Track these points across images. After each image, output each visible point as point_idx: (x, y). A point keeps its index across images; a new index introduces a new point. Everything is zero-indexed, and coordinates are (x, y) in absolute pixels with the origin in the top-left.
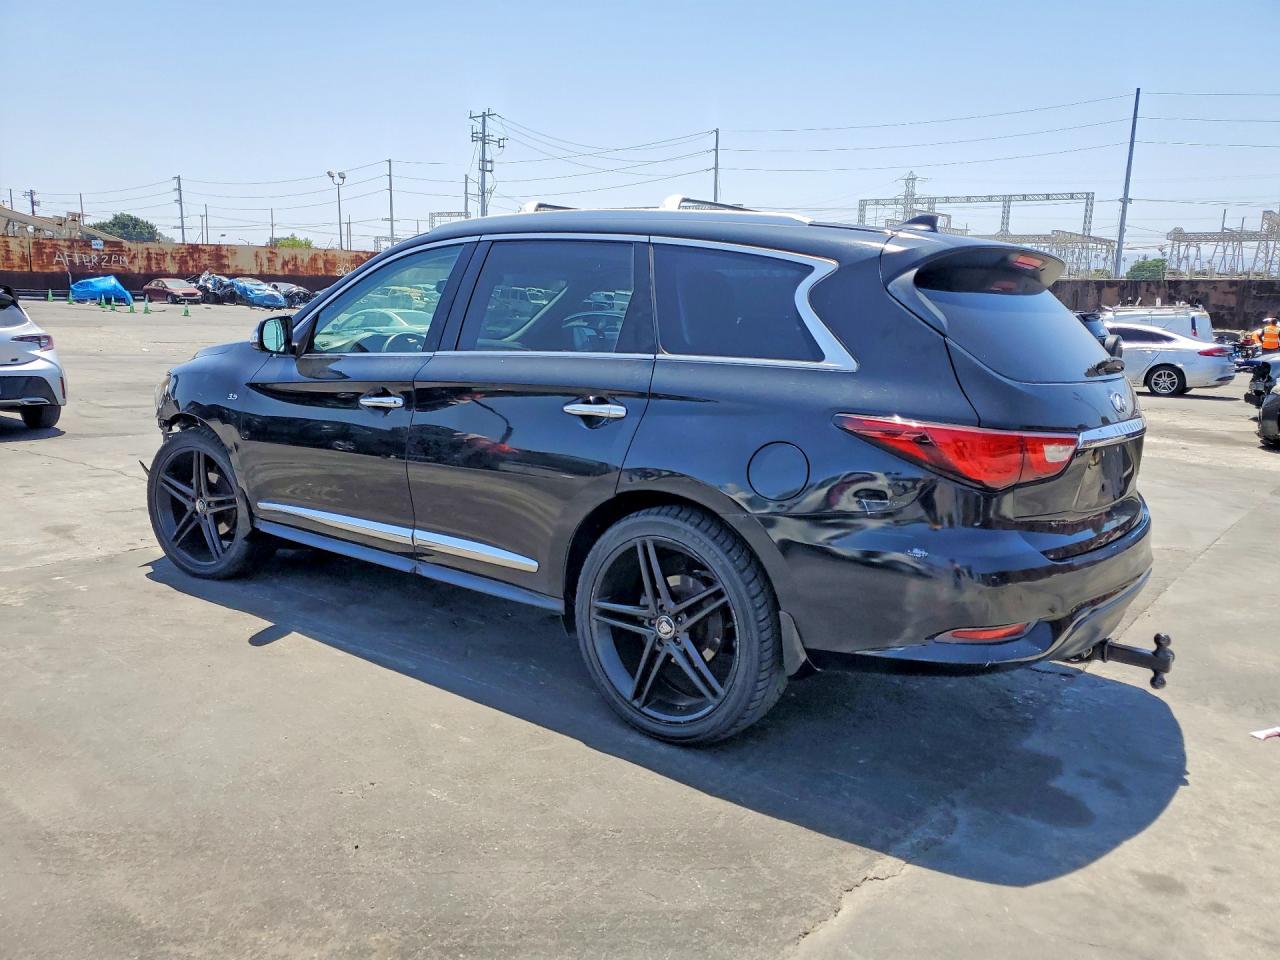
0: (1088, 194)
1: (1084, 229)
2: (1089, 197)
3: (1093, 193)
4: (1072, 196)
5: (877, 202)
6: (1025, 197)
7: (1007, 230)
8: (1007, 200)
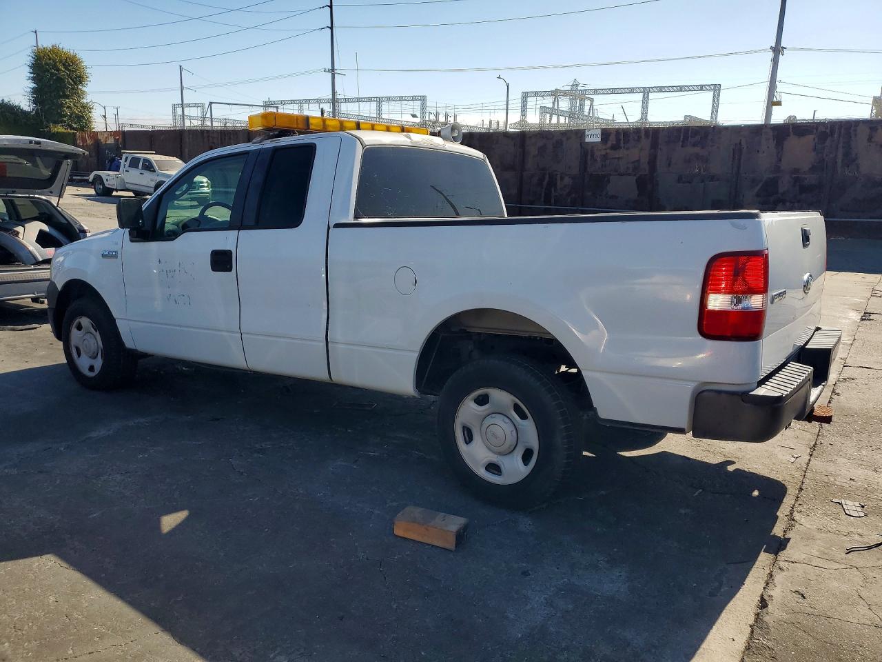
0: (715, 85)
1: (712, 117)
2: (716, 89)
3: (720, 85)
4: (702, 88)
5: (536, 94)
6: (661, 89)
7: (646, 119)
8: (646, 92)
